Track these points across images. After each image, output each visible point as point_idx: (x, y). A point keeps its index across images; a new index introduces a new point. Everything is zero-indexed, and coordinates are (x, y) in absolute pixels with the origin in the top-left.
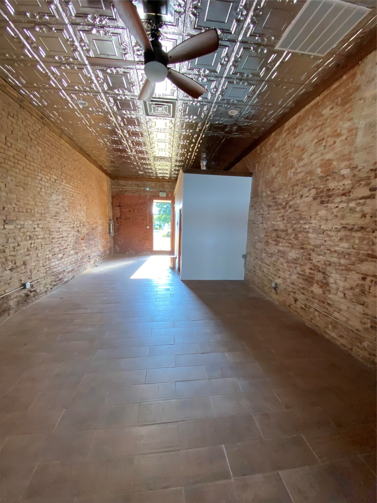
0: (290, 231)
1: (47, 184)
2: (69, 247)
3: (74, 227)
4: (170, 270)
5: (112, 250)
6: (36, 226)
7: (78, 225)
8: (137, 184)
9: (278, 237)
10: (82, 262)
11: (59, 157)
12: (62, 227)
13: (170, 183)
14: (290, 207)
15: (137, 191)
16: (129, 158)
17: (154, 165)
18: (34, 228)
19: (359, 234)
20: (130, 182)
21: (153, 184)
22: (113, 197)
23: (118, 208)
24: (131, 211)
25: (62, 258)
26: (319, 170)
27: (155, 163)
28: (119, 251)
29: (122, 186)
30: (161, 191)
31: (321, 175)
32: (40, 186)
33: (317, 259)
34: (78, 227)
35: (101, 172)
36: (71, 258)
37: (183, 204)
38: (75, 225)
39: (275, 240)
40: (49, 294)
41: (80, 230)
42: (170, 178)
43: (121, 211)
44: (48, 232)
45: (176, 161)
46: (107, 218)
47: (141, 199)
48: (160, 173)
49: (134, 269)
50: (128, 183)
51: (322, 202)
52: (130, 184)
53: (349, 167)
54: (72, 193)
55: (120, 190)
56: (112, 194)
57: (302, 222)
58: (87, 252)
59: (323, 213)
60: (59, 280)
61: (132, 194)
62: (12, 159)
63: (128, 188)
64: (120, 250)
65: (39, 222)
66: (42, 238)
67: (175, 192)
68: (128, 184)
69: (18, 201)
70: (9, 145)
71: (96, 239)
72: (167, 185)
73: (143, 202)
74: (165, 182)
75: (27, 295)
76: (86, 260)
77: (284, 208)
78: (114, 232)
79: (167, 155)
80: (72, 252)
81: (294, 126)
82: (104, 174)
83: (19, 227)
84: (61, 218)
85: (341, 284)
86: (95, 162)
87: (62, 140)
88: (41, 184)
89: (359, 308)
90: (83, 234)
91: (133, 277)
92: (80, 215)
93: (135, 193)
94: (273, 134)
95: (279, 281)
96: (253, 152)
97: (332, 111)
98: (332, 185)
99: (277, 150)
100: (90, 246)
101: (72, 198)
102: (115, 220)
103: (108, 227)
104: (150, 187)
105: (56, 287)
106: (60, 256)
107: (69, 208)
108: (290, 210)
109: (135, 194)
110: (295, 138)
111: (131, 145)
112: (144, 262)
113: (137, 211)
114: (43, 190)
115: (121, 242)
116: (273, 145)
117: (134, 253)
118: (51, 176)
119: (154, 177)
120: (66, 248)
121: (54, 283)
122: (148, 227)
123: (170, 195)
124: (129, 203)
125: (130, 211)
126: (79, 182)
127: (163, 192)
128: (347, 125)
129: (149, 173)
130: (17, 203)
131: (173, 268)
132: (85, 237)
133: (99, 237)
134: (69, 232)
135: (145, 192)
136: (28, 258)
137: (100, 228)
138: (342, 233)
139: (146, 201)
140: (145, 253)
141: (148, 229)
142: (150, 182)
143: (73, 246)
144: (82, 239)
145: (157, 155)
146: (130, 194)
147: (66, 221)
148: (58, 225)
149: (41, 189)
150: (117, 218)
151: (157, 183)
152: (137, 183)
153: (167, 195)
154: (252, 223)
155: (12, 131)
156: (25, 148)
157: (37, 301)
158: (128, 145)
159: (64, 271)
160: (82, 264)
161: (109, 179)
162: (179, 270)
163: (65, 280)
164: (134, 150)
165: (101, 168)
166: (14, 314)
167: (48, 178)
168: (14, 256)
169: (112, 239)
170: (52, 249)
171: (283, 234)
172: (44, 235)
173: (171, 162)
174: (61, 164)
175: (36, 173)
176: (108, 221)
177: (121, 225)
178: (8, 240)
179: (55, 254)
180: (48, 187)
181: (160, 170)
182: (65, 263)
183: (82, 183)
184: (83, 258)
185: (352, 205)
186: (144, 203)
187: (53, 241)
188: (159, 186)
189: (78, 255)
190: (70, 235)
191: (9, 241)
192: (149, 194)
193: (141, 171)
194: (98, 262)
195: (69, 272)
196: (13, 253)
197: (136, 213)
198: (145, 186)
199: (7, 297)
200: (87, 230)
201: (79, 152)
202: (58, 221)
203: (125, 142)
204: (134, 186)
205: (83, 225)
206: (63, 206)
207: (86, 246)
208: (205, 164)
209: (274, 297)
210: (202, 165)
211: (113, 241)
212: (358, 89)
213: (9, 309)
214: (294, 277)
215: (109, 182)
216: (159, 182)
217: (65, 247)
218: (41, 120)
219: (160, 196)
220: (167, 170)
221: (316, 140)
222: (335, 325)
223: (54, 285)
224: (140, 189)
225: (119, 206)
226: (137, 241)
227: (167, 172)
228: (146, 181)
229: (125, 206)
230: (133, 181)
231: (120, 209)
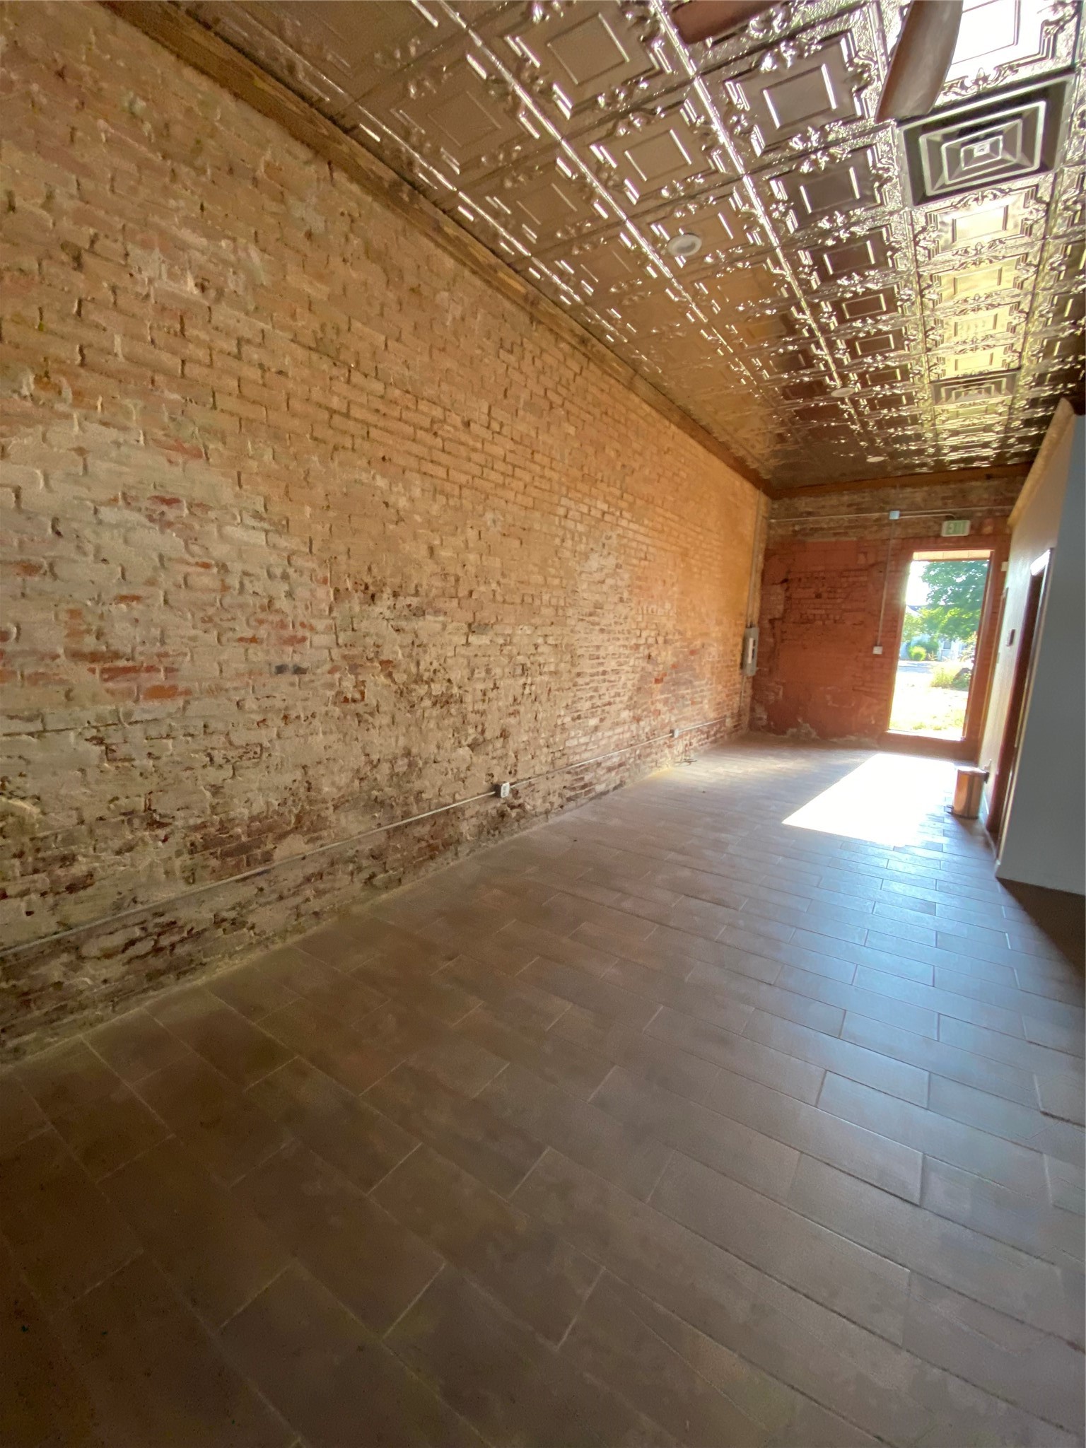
1: (580, 528)
2: (618, 699)
3: (637, 646)
5: (746, 719)
6: (540, 641)
7: (651, 641)
8: (858, 504)
10: (650, 746)
11: (618, 446)
12: (607, 644)
13: (994, 483)
15: (852, 528)
16: (833, 411)
17: (934, 418)
18: (536, 646)
20: (833, 500)
21: (919, 495)
22: (768, 555)
23: (779, 589)
24: (825, 595)
25: (596, 728)
27: (938, 408)
28: (765, 723)
29: (801, 515)
30: (949, 518)
32: (561, 533)
34: (649, 646)
35: (741, 478)
36: (619, 730)
38: (642, 641)
40: (553, 820)
41: (653, 655)
42: (1000, 460)
43: (788, 598)
44: (568, 658)
45: (1040, 380)
46: (742, 621)
47: (865, 553)
48: (954, 449)
50: (823, 503)
52: (833, 507)
54: (644, 548)
55: (794, 531)
56: (767, 545)
58: (666, 717)
60: (584, 787)
61: (833, 539)
62: (500, 466)
63: (824, 521)
64: (769, 718)
65: (548, 630)
66: (551, 673)
67: (1015, 513)
68: (823, 507)
69: (503, 575)
70: (497, 427)
71: (696, 683)
72: (980, 491)
73: (871, 561)
74: (971, 479)
75: (502, 815)
76: (660, 741)
78: (758, 664)
79: (998, 360)
80: (625, 715)
82: (747, 486)
83: (501, 641)
84: (607, 620)
86: (721, 449)
87: (633, 396)
88: (564, 528)
90: (661, 666)
92: (660, 612)
93: (846, 534)
100: (677, 701)
101: (644, 563)
102: (766, 624)
103: (740, 647)
104: (904, 507)
105: (572, 804)
106: (593, 722)
107: (631, 592)
109: (843, 539)
111: (846, 360)
112: (846, 770)
113: (844, 596)
114: (569, 543)
115: (777, 694)
117: (814, 735)
118: (593, 503)
119: (925, 470)
120: (609, 704)
121: (569, 794)
122: (877, 650)
123: (988, 529)
124: (820, 568)
125: (818, 596)
126: (669, 515)
127: (959, 518)
129: (908, 453)
130: (502, 581)
131: (964, 816)
132: (665, 675)
133: (708, 675)
134: (622, 660)
135: (884, 526)
136: (512, 720)
137: (714, 651)
139: (881, 559)
140: (853, 738)
141: (877, 656)
142: (909, 490)
143: (631, 698)
144: (657, 681)
145: (951, 373)
146: (826, 540)
147: (619, 628)
148: (597, 638)
149: (563, 541)
151: (938, 488)
152: (856, 498)
153: (976, 529)
155: (506, 391)
156: (533, 433)
157: (525, 833)
158: (836, 361)
159: (599, 764)
160: (648, 750)
161: (763, 498)
162: (994, 826)
163: (600, 788)
164: (853, 377)
165: (740, 466)
166: (468, 855)
167: (585, 510)
168: (483, 713)
169: (749, 686)
170: (574, 702)
172: (557, 665)
173: (1014, 387)
174: (623, 466)
175: (555, 498)
176: (741, 629)
177: (783, 641)
178: (473, 672)
179: (579, 717)
180: (580, 534)
181: (955, 433)
182: (603, 742)
183: (676, 518)
184: (653, 733)
186: (873, 565)
187: (580, 681)
188: (944, 498)
189: (642, 723)
190: (625, 668)
191: (476, 676)
192: (898, 532)
193: (877, 452)
194: (695, 750)
195: (610, 770)
196: (480, 706)
197: (839, 601)
198: (886, 506)
199: (455, 810)
200: (675, 655)
201: (679, 426)
202: (597, 628)
203: (824, 353)
204: (844, 509)
205: (666, 642)
206: (615, 588)
207: (666, 702)
211: (749, 692)
213: (458, 842)
215: (763, 507)
216: (946, 483)
217: (606, 699)
218: (583, 349)
219: (944, 534)
220: (987, 429)
223: (569, 799)
224: (866, 519)
225: (786, 581)
226: (828, 697)
227: (988, 437)
228: (894, 487)
229: (804, 580)
230: (843, 495)
231: (787, 590)
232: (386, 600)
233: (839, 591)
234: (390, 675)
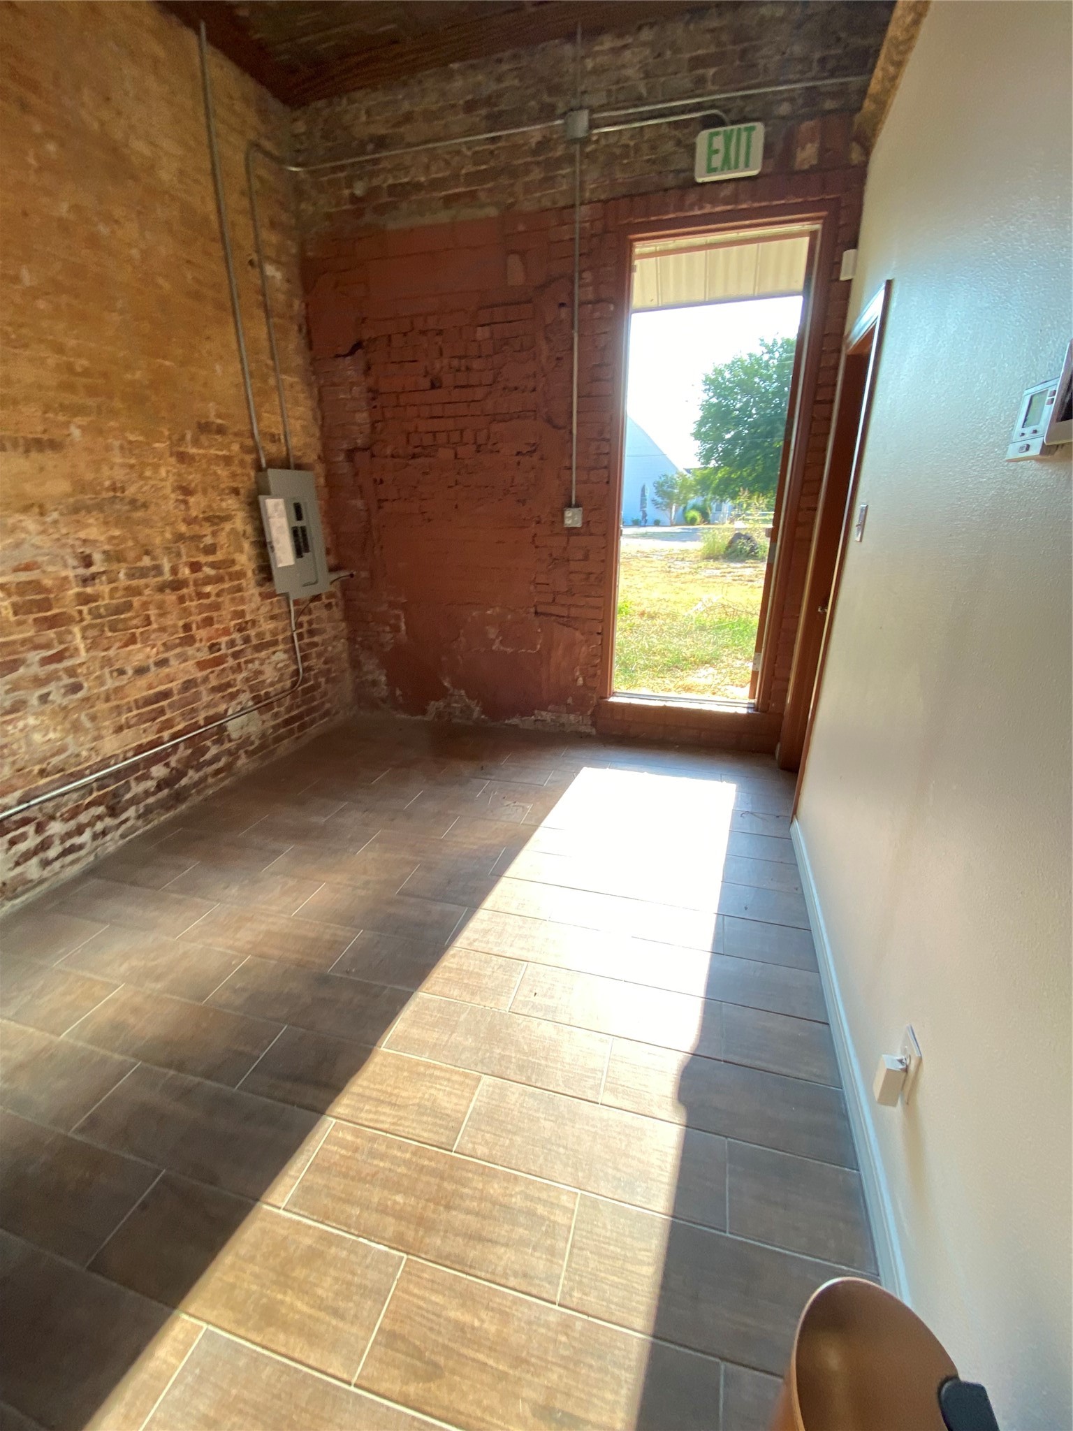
5: (341, 690)
8: (489, 101)
15: (483, 177)
23: (350, 369)
24: (448, 380)
29: (362, 147)
30: (712, 122)
43: (374, 393)
47: (523, 254)
50: (406, 106)
52: (431, 114)
55: (354, 199)
61: (444, 217)
63: (413, 160)
68: (408, 118)
73: (536, 276)
78: (344, 563)
93: (471, 196)
104: (597, 99)
109: (468, 213)
113: (489, 377)
115: (396, 629)
122: (573, 518)
123: (813, 145)
124: (429, 304)
125: (434, 383)
127: (738, 119)
135: (558, 161)
139: (559, 273)
141: (572, 531)
146: (428, 220)
150: (350, 454)
153: (780, 149)
169: (327, 615)
176: (230, 473)
177: (382, 503)
186: (541, 287)
188: (697, 62)
192: (591, 181)
197: (479, 393)
198: (556, 99)
204: (458, 121)
211: (336, 627)
219: (703, 175)
224: (514, 147)
225: (358, 346)
226: (492, 632)
229: (397, 342)
230: (450, 76)
231: (368, 369)
233: (476, 364)
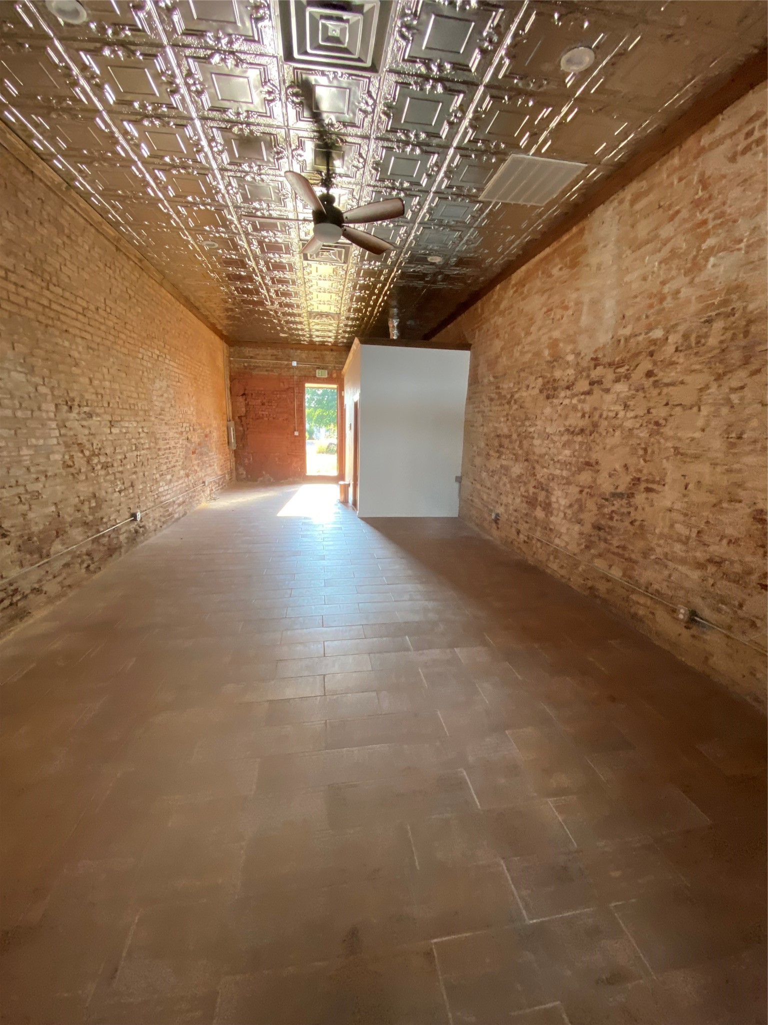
0: (515, 436)
1: (149, 365)
2: (177, 464)
3: (182, 433)
4: (339, 505)
5: (234, 474)
6: (140, 430)
7: (188, 429)
8: (276, 355)
9: (501, 446)
10: (194, 491)
11: (160, 318)
12: (169, 431)
13: (335, 353)
14: (516, 402)
15: (275, 368)
16: (266, 313)
17: (309, 324)
18: (139, 433)
19: (579, 438)
20: (263, 351)
21: (304, 355)
22: (232, 379)
23: (241, 399)
24: (267, 404)
25: (171, 481)
26: (546, 352)
27: (311, 321)
28: (244, 476)
29: (247, 358)
30: (318, 368)
31: (549, 358)
32: (141, 368)
33: (542, 473)
34: (187, 432)
35: (214, 334)
36: (180, 482)
37: (361, 395)
38: (183, 430)
39: (498, 451)
40: (159, 534)
41: (190, 437)
42: (335, 344)
43: (247, 405)
44: (153, 440)
45: (348, 318)
46: (225, 417)
47: (283, 382)
48: (318, 336)
49: (280, 503)
50: (258, 352)
51: (548, 397)
52: (263, 355)
53: (573, 352)
54: (177, 375)
55: (244, 366)
56: (230, 373)
57: (527, 423)
58: (201, 474)
59: (548, 411)
60: (169, 515)
61: (266, 373)
62: (112, 331)
63: (259, 362)
64: (246, 474)
65: (143, 424)
66: (147, 448)
67: (344, 370)
68: (258, 354)
69: (121, 393)
70: (108, 310)
71: (210, 454)
72: (329, 356)
73: (287, 386)
74: (325, 350)
75: (136, 532)
76: (199, 488)
77: (509, 403)
78: (237, 442)
79: (333, 310)
80: (182, 473)
81: (522, 283)
82: (217, 339)
83: (124, 431)
84: (167, 418)
85: (563, 502)
86: (205, 319)
87: (163, 289)
88: (143, 365)
89: (577, 528)
90: (193, 445)
91: (282, 513)
92: (189, 412)
93: (272, 371)
94: (498, 287)
95: (501, 510)
96: (472, 308)
97: (561, 273)
98: (558, 374)
99: (502, 313)
100: (203, 465)
101: (179, 384)
102: (238, 420)
103: (226, 433)
104: (298, 360)
105: (164, 526)
106: (169, 477)
107: (175, 401)
108: (515, 407)
109: (271, 373)
110: (523, 299)
111: (274, 296)
112: (293, 494)
113: (276, 404)
114: (146, 374)
115: (249, 459)
116: (497, 304)
117: (272, 480)
118: (153, 351)
119: (305, 343)
120: (174, 466)
121: (163, 519)
122: (296, 433)
123: (335, 375)
124: (262, 389)
125: (263, 404)
126: (185, 356)
127: (323, 369)
128: (574, 296)
129: (299, 335)
130: (121, 396)
131: (345, 502)
132: (196, 449)
133: (214, 449)
134: (176, 441)
135: (290, 368)
136: (134, 476)
137: (215, 435)
138: (565, 438)
139: (291, 386)
140: (291, 479)
141: (296, 436)
142: (299, 351)
143: (183, 463)
144: (194, 453)
145: (315, 310)
146: (262, 373)
147: (173, 422)
148: (164, 428)
149: (143, 373)
150: (240, 417)
151: (311, 352)
152: (275, 352)
153: (330, 374)
154: (469, 425)
155: (110, 289)
156: (124, 312)
157: (146, 543)
158: (269, 295)
159: (174, 502)
160: (194, 494)
161: (225, 345)
162: (355, 504)
163: (176, 516)
164: (276, 303)
165: (213, 328)
166: (125, 554)
167: (150, 355)
168: (122, 472)
169: (233, 455)
170: (159, 466)
171: (506, 442)
172: (149, 444)
173: (339, 319)
174: (163, 329)
175: (137, 349)
176: (225, 422)
177: (248, 429)
178: (115, 449)
179: (162, 475)
180: (150, 369)
181: (318, 330)
182: (174, 489)
183: (189, 358)
184: (195, 485)
185: (575, 401)
186: (288, 389)
187: (160, 453)
188: (315, 358)
189: (190, 478)
190: (179, 445)
191: (117, 451)
192: (297, 372)
193: (285, 332)
194: (214, 493)
195: (179, 505)
196: (120, 469)
197: (274, 407)
198: (290, 358)
199: (117, 529)
200: (199, 437)
201: (184, 306)
202: (164, 422)
203: (264, 292)
204: (269, 357)
205: (194, 430)
206: (168, 398)
207: (198, 465)
208: (396, 324)
209: (495, 535)
210: (390, 325)
211: (234, 459)
212: (585, 251)
213: (120, 547)
214: (518, 500)
215: (225, 351)
216: (315, 350)
217: (172, 464)
218: (140, 264)
219: (317, 376)
220: (330, 331)
221: (545, 309)
222: (556, 553)
223: (164, 523)
224: (281, 364)
225: (244, 394)
227: (330, 334)
228: (292, 349)
229: (254, 395)
230: (268, 349)
231: (246, 400)
232: (76, 410)
233: (273, 402)
234: (82, 452)
